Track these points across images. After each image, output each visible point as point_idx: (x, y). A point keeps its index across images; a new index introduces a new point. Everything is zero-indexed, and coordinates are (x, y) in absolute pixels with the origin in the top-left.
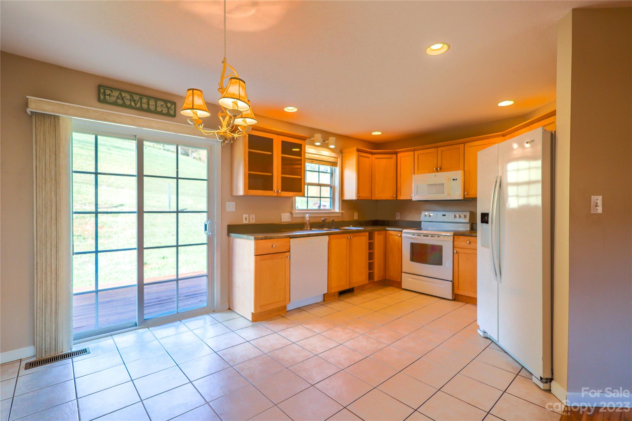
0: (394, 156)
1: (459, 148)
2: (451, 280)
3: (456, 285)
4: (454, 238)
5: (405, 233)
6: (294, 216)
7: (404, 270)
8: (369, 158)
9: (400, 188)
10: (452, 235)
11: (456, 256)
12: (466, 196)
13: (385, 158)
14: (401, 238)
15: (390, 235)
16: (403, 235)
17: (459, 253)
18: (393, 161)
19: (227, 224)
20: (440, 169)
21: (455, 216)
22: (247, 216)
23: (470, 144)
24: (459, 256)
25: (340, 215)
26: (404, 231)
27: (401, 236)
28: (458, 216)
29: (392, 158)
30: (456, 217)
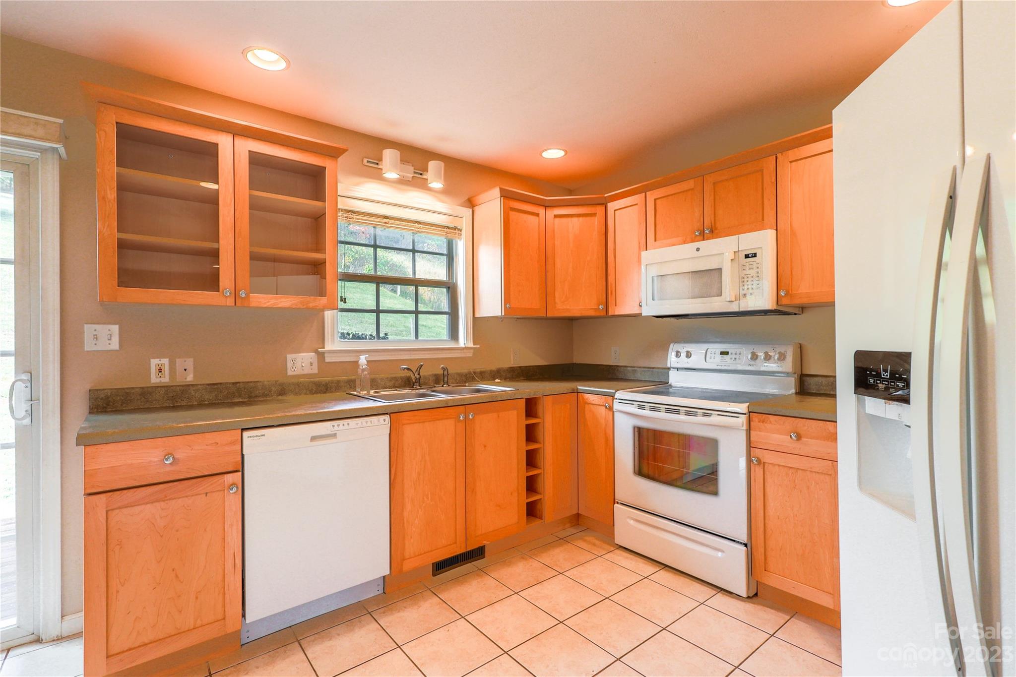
0: (600, 210)
1: (762, 171)
2: (744, 538)
3: (759, 556)
4: (749, 421)
5: (623, 401)
6: (327, 360)
7: (620, 495)
8: (537, 215)
9: (614, 285)
10: (745, 411)
11: (758, 472)
12: (785, 301)
13: (579, 215)
14: (611, 413)
15: (586, 403)
16: (617, 406)
17: (766, 466)
18: (597, 221)
19: (88, 387)
20: (712, 231)
21: (754, 357)
22: (165, 361)
23: (793, 154)
24: (767, 473)
25: (470, 354)
26: (618, 395)
27: (611, 408)
28: (761, 355)
29: (594, 215)
30: (757, 356)
